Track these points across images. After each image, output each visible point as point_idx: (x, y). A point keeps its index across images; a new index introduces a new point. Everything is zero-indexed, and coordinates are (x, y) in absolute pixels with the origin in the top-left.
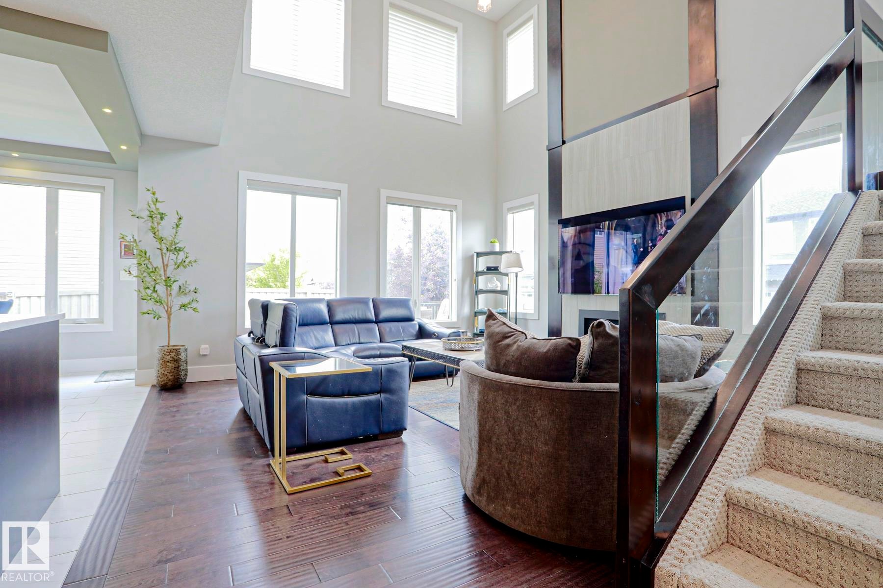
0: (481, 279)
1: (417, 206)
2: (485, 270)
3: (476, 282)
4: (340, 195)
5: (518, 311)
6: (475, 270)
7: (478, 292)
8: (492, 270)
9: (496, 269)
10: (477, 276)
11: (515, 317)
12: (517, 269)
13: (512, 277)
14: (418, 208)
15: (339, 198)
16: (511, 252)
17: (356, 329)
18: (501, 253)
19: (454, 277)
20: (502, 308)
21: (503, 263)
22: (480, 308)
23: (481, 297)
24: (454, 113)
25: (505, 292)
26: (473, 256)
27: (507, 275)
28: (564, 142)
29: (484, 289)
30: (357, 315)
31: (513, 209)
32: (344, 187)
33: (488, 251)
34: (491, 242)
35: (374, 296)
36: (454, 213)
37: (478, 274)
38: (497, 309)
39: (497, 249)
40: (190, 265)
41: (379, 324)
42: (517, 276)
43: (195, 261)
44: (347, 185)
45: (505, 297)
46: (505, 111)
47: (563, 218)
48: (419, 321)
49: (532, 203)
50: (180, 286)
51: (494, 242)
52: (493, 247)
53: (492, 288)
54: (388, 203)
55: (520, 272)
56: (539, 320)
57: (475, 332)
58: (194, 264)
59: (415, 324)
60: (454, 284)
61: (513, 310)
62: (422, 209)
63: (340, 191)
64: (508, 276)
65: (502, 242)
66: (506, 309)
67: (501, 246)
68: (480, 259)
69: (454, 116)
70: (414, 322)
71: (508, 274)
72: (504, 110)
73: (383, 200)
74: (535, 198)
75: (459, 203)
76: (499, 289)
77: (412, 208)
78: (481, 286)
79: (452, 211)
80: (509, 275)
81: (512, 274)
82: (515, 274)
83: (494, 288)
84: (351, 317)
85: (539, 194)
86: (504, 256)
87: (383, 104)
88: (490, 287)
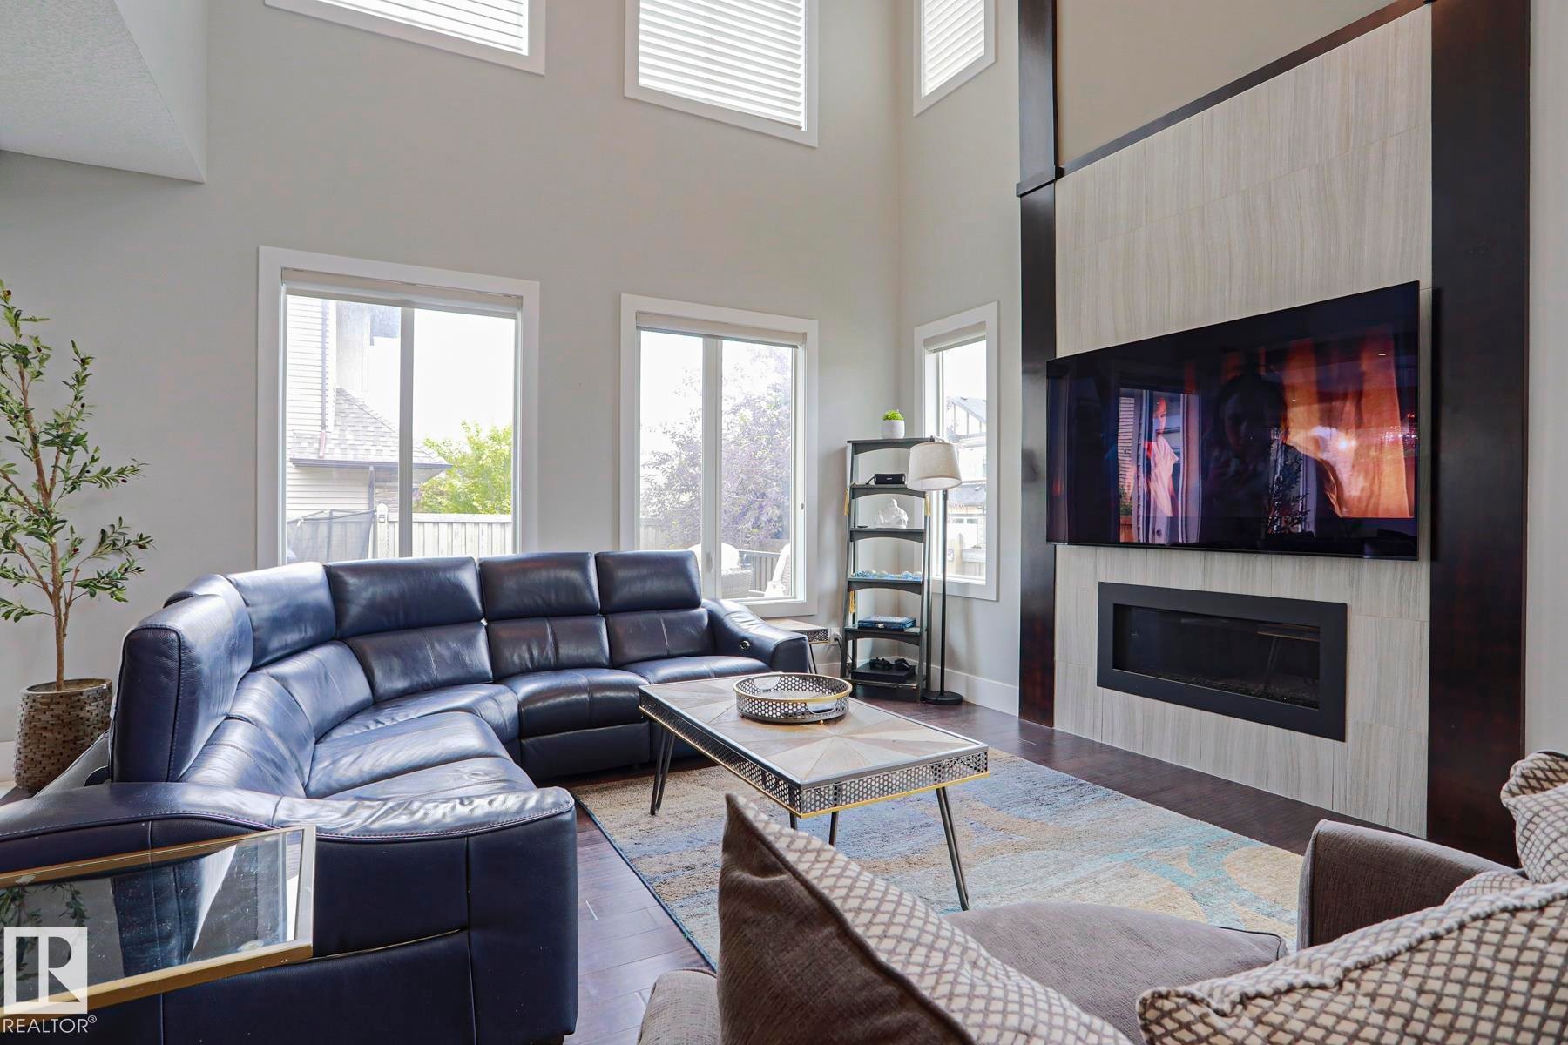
0: (863, 502)
1: (713, 335)
2: (872, 483)
3: (852, 512)
4: (520, 307)
5: (947, 579)
6: (849, 484)
7: (855, 534)
8: (890, 482)
9: (898, 480)
10: (853, 496)
11: (941, 592)
12: (946, 482)
13: (935, 498)
14: (714, 340)
15: (519, 314)
16: (932, 440)
17: (549, 631)
18: (907, 443)
19: (800, 500)
20: (912, 572)
21: (915, 465)
22: (860, 570)
23: (863, 544)
24: (801, 120)
25: (918, 535)
26: (844, 450)
27: (922, 494)
28: (1060, 173)
29: (871, 526)
30: (553, 596)
31: (940, 342)
32: (530, 290)
33: (879, 437)
34: (887, 418)
35: (606, 548)
36: (801, 350)
37: (857, 491)
38: (899, 573)
39: (901, 433)
40: (120, 479)
41: (610, 617)
42: (945, 497)
43: (134, 471)
44: (538, 283)
45: (917, 546)
46: (917, 117)
47: (1058, 356)
48: (713, 606)
49: (981, 326)
50: (103, 532)
51: (894, 418)
52: (892, 428)
53: (888, 524)
54: (639, 328)
55: (951, 488)
56: (998, 600)
57: (850, 625)
58: (131, 478)
59: (700, 617)
60: (801, 514)
61: (936, 574)
62: (725, 342)
63: (521, 298)
64: (924, 497)
65: (913, 419)
66: (921, 573)
67: (909, 427)
68: (861, 457)
69: (801, 127)
70: (700, 610)
71: (924, 493)
72: (915, 115)
73: (628, 320)
74: (988, 313)
75: (811, 328)
76: (904, 527)
77: (701, 340)
78: (863, 520)
79: (796, 347)
80: (928, 494)
81: (935, 493)
82: (941, 492)
83: (893, 526)
84: (540, 602)
85: (999, 303)
86: (915, 450)
87: (627, 94)
88: (882, 522)
